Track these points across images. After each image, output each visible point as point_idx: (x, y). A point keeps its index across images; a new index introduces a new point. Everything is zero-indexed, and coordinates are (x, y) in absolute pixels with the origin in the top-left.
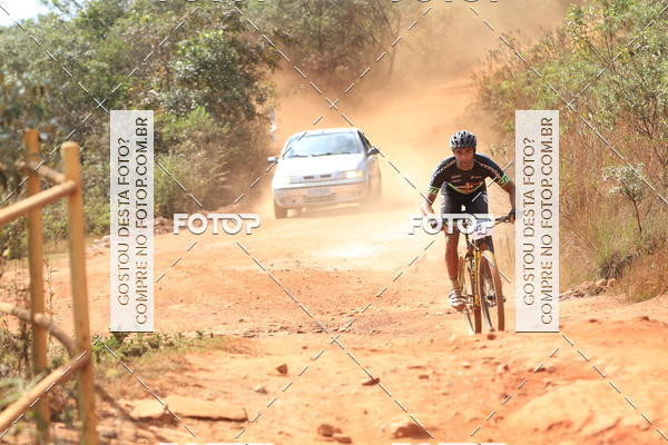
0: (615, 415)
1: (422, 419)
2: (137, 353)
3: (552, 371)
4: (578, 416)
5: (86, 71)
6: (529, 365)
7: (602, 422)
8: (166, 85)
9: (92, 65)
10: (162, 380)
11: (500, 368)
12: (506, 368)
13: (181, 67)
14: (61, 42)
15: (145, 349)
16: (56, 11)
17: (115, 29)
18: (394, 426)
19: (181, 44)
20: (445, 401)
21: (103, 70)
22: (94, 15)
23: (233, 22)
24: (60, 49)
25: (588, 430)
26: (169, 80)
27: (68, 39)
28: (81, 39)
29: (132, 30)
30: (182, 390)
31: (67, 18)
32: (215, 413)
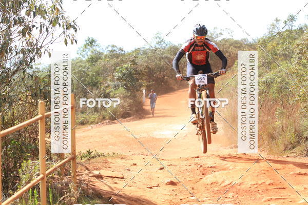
0: (231, 181)
1: (174, 180)
2: (93, 157)
3: (214, 167)
4: (220, 181)
5: (89, 75)
6: (208, 165)
7: (227, 183)
8: (112, 80)
9: (90, 74)
10: (99, 165)
11: (199, 166)
12: (201, 166)
13: (117, 75)
14: (81, 66)
15: (96, 157)
16: (81, 56)
17: (98, 63)
18: (166, 182)
19: (118, 68)
20: (182, 175)
21: (94, 75)
22: (92, 58)
23: (134, 62)
24: (81, 68)
25: (223, 185)
26: (113, 78)
27: (84, 65)
28: (88, 65)
29: (103, 63)
30: (105, 169)
31: (84, 59)
32: (114, 176)
